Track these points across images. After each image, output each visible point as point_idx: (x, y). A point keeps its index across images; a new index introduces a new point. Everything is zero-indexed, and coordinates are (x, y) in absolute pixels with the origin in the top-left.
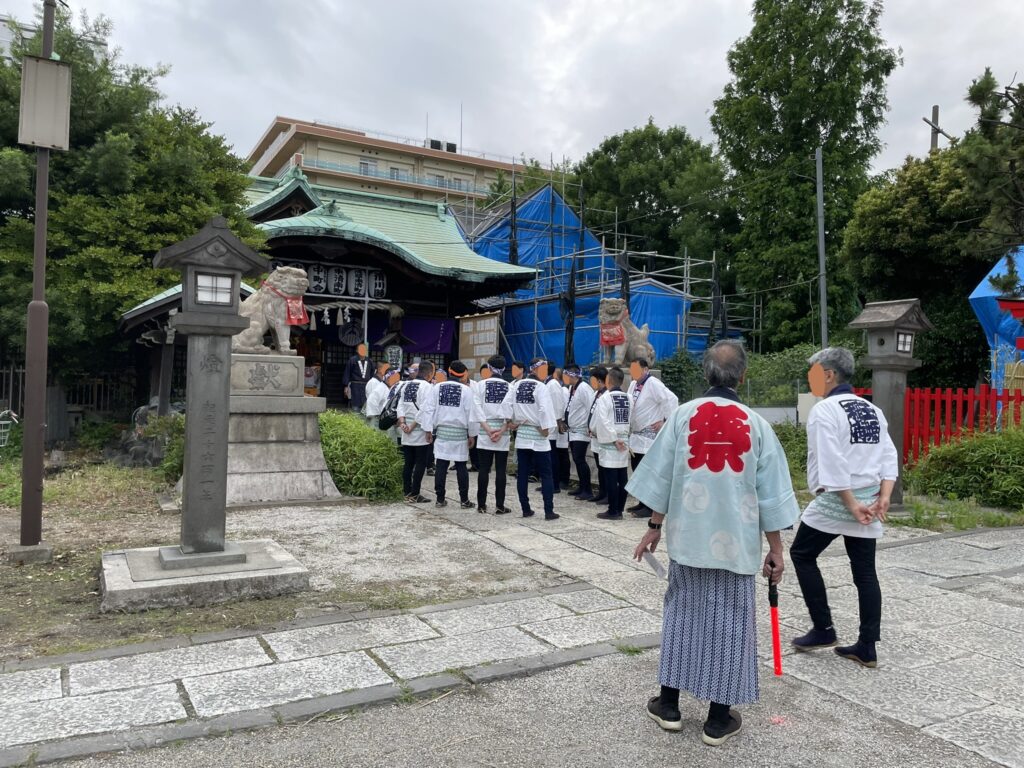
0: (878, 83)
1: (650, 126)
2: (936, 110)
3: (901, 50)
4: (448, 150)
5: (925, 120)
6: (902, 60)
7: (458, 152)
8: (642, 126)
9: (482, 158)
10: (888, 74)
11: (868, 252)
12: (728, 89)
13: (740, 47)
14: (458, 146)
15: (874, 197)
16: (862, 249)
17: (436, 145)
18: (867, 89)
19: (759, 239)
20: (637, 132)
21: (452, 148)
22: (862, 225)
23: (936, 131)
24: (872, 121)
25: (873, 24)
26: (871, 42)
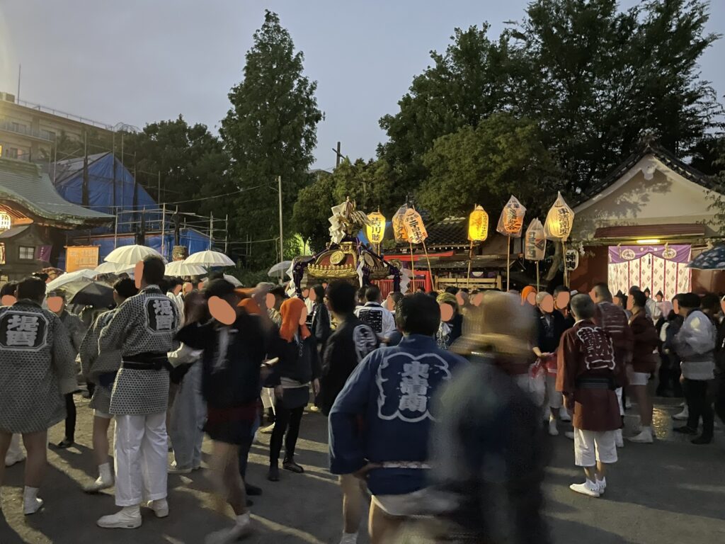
0: (312, 125)
1: (180, 122)
2: (339, 144)
3: (324, 114)
4: (7, 99)
5: (333, 149)
6: (324, 118)
7: (16, 102)
8: (174, 120)
9: (37, 109)
10: (317, 122)
11: (306, 220)
12: (230, 113)
13: (235, 90)
14: (16, 98)
15: (307, 192)
16: (303, 218)
18: (307, 127)
19: (250, 202)
20: (171, 123)
21: (11, 98)
22: (302, 206)
23: (339, 155)
24: (310, 145)
25: (311, 93)
26: (310, 102)
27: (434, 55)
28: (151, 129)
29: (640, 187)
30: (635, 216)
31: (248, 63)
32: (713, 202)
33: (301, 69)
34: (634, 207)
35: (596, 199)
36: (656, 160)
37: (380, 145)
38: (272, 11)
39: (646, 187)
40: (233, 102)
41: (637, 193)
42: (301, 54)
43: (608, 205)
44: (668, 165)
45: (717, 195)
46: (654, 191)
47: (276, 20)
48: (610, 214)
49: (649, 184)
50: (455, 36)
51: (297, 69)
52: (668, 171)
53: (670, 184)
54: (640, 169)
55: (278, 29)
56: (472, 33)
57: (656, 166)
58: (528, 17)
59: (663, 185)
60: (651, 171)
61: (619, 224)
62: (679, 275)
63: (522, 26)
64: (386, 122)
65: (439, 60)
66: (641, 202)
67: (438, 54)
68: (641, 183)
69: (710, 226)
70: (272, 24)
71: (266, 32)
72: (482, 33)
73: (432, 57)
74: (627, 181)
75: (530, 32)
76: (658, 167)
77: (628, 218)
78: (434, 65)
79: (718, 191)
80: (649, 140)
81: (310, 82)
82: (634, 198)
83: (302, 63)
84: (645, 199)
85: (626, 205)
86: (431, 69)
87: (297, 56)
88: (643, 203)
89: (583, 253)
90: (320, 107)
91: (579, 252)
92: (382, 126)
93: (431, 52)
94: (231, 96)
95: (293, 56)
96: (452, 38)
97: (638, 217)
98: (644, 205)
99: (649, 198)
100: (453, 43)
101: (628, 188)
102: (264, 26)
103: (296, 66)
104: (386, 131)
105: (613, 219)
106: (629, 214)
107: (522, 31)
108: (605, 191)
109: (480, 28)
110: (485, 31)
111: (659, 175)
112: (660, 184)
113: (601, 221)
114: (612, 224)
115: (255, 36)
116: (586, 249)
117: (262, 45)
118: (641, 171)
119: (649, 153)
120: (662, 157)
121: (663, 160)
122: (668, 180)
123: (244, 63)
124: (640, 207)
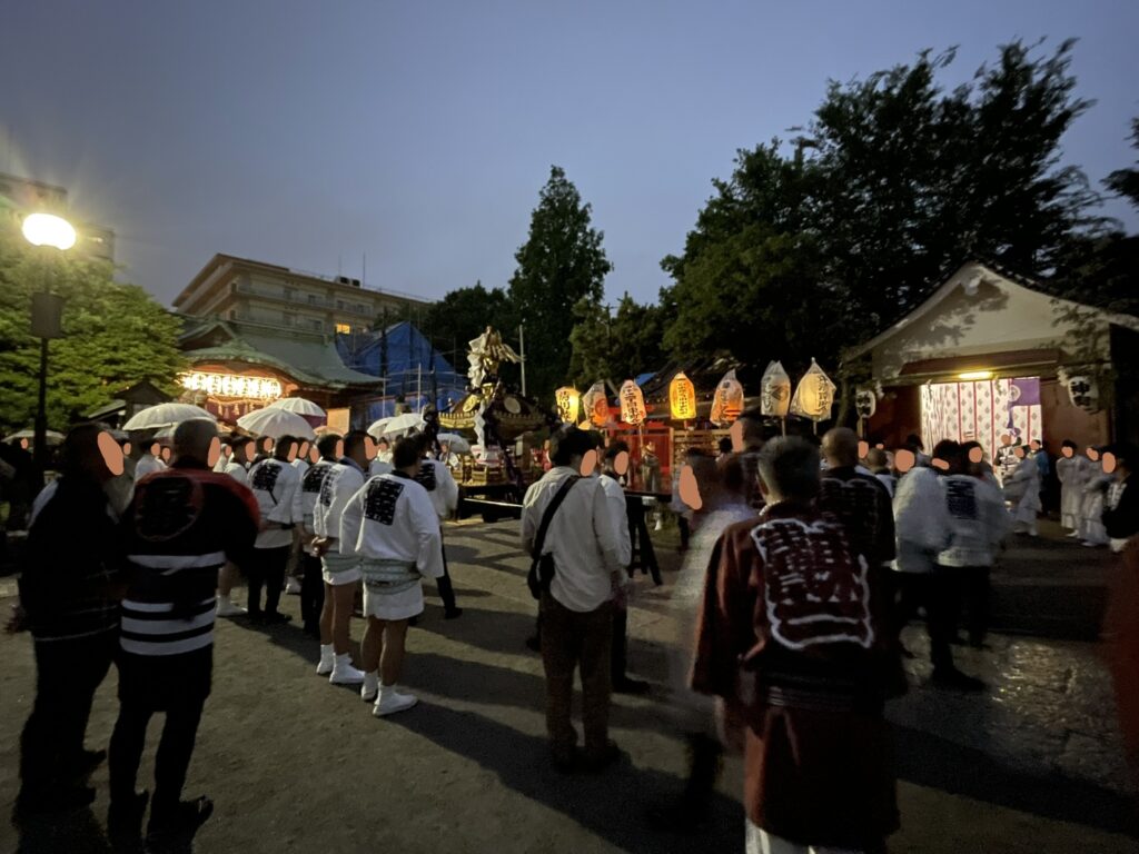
0: (600, 277)
4: (354, 284)
6: (613, 268)
7: (361, 287)
8: (472, 286)
10: (605, 273)
12: (517, 273)
14: (361, 282)
17: (344, 280)
18: (594, 280)
20: (469, 290)
21: (356, 283)
25: (598, 244)
26: (597, 254)
27: (716, 183)
28: (452, 297)
29: (961, 306)
30: (957, 344)
31: (534, 221)
32: (1064, 313)
33: (588, 220)
34: (955, 332)
35: (900, 325)
36: (981, 268)
37: (662, 289)
38: (557, 165)
39: (970, 305)
40: (520, 261)
41: (958, 314)
42: (589, 205)
43: (918, 332)
44: (998, 272)
45: (1072, 305)
46: (982, 309)
47: (562, 174)
48: (922, 344)
49: (974, 301)
50: (738, 157)
51: (584, 221)
52: (999, 281)
53: (1006, 297)
54: (958, 282)
55: (564, 183)
56: (760, 153)
57: (981, 277)
58: (817, 119)
59: (996, 300)
60: (975, 283)
61: (934, 356)
62: (1032, 420)
63: (810, 131)
64: (669, 263)
65: (722, 187)
66: (964, 326)
67: (722, 181)
68: (962, 301)
69: (1064, 349)
70: (557, 179)
71: (553, 187)
72: (772, 151)
73: (715, 185)
74: (941, 298)
75: (822, 137)
76: (985, 276)
77: (948, 346)
78: (717, 195)
79: (1073, 299)
80: (970, 243)
81: (597, 232)
82: (954, 321)
83: (590, 215)
84: (969, 321)
85: (944, 331)
86: (714, 198)
87: (585, 208)
88: (966, 326)
89: (881, 395)
90: (608, 258)
91: (876, 395)
92: (664, 268)
93: (713, 180)
94: (517, 256)
95: (580, 208)
96: (736, 160)
97: (961, 345)
98: (968, 329)
99: (974, 319)
100: (738, 167)
101: (945, 308)
102: (550, 182)
103: (583, 217)
104: (671, 273)
105: (926, 350)
106: (949, 341)
107: (811, 137)
108: (911, 315)
109: (769, 146)
110: (775, 148)
111: (987, 288)
112: (990, 300)
113: (909, 354)
114: (925, 356)
115: (541, 193)
116: (885, 390)
117: (548, 201)
118: (960, 285)
119: (972, 259)
120: (991, 262)
121: (992, 267)
122: (1003, 292)
123: (530, 220)
124: (963, 332)
